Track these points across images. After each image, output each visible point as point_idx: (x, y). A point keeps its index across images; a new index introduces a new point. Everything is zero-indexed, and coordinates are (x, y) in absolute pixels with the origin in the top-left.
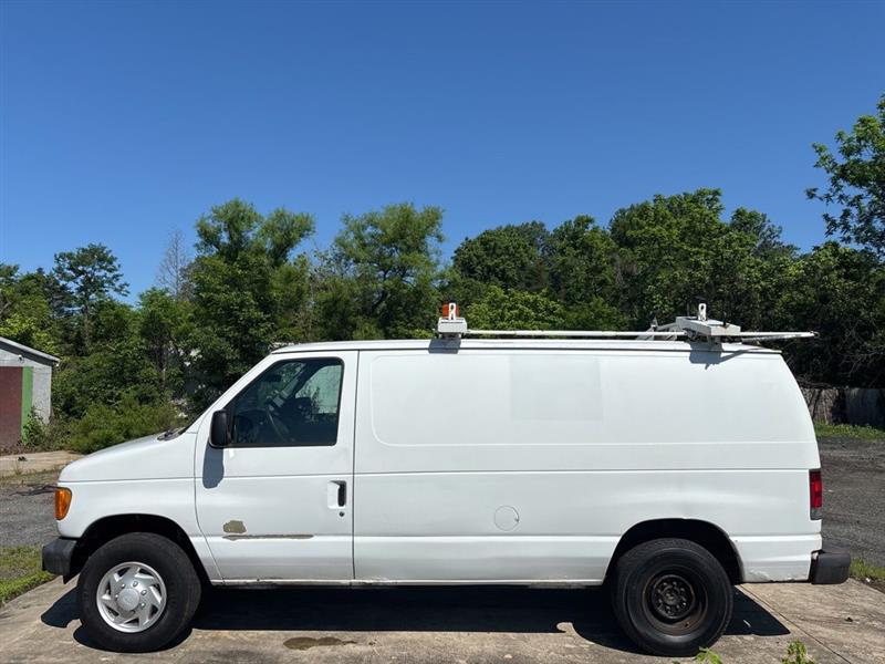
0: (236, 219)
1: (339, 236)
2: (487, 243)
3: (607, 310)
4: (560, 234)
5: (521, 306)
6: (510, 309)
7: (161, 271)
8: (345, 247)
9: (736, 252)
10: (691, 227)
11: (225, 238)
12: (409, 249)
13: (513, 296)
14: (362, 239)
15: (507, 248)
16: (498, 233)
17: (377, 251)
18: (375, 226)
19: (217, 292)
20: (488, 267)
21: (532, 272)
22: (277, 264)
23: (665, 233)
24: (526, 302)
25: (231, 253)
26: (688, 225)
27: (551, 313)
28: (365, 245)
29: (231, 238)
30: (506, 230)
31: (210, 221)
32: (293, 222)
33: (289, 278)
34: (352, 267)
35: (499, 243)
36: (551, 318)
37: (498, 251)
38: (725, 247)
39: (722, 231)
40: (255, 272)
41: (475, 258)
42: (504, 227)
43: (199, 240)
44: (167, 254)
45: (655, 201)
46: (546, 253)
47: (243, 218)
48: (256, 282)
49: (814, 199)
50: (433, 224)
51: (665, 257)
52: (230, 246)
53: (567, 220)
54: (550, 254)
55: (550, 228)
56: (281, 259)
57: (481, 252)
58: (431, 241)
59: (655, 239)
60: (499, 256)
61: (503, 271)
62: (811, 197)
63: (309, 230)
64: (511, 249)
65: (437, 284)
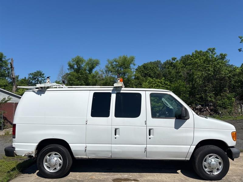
0: (78, 61)
1: (106, 65)
2: (145, 67)
3: (183, 83)
4: (165, 64)
5: (157, 83)
6: (154, 84)
7: (58, 76)
8: (108, 68)
9: (220, 66)
10: (206, 59)
11: (76, 67)
12: (126, 68)
13: (155, 80)
14: (112, 65)
15: (151, 68)
16: (148, 64)
17: (117, 69)
18: (116, 62)
19: (74, 81)
20: (145, 73)
21: (158, 74)
22: (90, 73)
23: (199, 61)
24: (159, 82)
25: (78, 71)
26: (205, 59)
27: (166, 85)
28: (114, 67)
29: (77, 66)
30: (150, 63)
31: (72, 62)
32: (94, 61)
33: (94, 77)
34: (110, 73)
35: (148, 67)
36: (166, 86)
37: (148, 69)
38: (217, 64)
39: (216, 60)
40: (85, 75)
41: (141, 71)
42: (149, 62)
43: (69, 67)
44: (60, 71)
45: (195, 52)
46: (161, 69)
47: (80, 61)
48: (85, 78)
49: (241, 51)
50: (132, 61)
51: (200, 68)
52: (77, 69)
53: (167, 60)
54: (162, 69)
55: (162, 62)
56: (91, 72)
57: (143, 69)
58: (132, 66)
59: (196, 63)
60: (148, 70)
61: (150, 74)
62: (240, 51)
63: (98, 64)
64: (152, 68)
65: (133, 77)
